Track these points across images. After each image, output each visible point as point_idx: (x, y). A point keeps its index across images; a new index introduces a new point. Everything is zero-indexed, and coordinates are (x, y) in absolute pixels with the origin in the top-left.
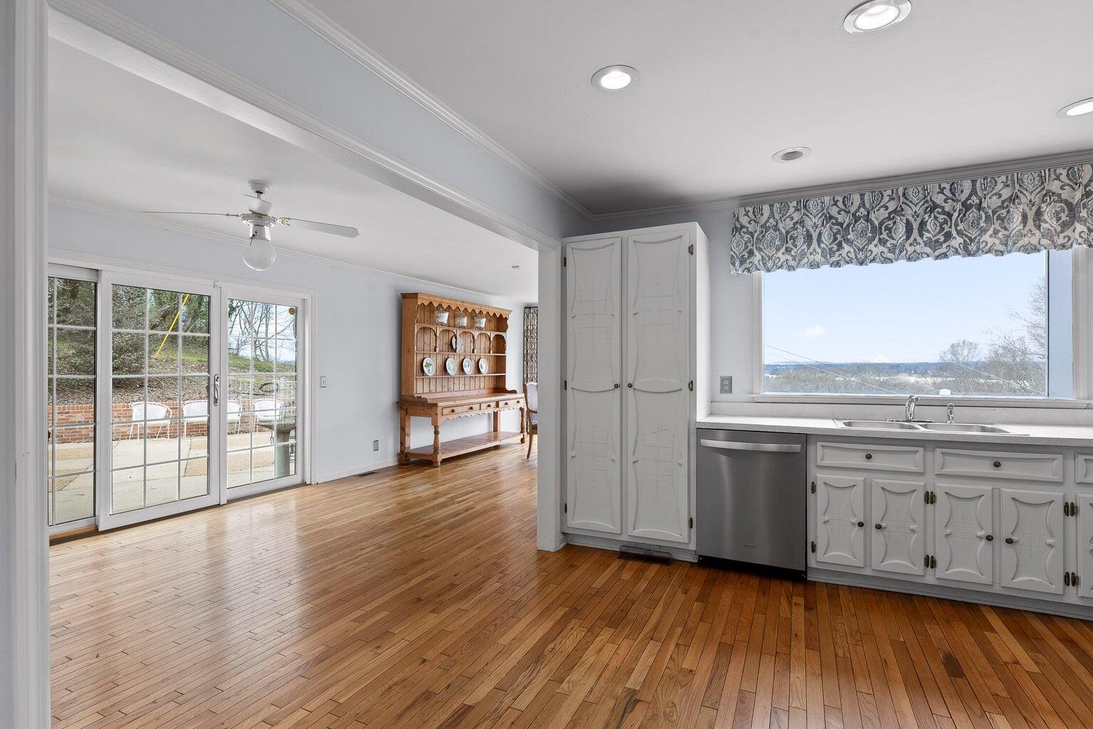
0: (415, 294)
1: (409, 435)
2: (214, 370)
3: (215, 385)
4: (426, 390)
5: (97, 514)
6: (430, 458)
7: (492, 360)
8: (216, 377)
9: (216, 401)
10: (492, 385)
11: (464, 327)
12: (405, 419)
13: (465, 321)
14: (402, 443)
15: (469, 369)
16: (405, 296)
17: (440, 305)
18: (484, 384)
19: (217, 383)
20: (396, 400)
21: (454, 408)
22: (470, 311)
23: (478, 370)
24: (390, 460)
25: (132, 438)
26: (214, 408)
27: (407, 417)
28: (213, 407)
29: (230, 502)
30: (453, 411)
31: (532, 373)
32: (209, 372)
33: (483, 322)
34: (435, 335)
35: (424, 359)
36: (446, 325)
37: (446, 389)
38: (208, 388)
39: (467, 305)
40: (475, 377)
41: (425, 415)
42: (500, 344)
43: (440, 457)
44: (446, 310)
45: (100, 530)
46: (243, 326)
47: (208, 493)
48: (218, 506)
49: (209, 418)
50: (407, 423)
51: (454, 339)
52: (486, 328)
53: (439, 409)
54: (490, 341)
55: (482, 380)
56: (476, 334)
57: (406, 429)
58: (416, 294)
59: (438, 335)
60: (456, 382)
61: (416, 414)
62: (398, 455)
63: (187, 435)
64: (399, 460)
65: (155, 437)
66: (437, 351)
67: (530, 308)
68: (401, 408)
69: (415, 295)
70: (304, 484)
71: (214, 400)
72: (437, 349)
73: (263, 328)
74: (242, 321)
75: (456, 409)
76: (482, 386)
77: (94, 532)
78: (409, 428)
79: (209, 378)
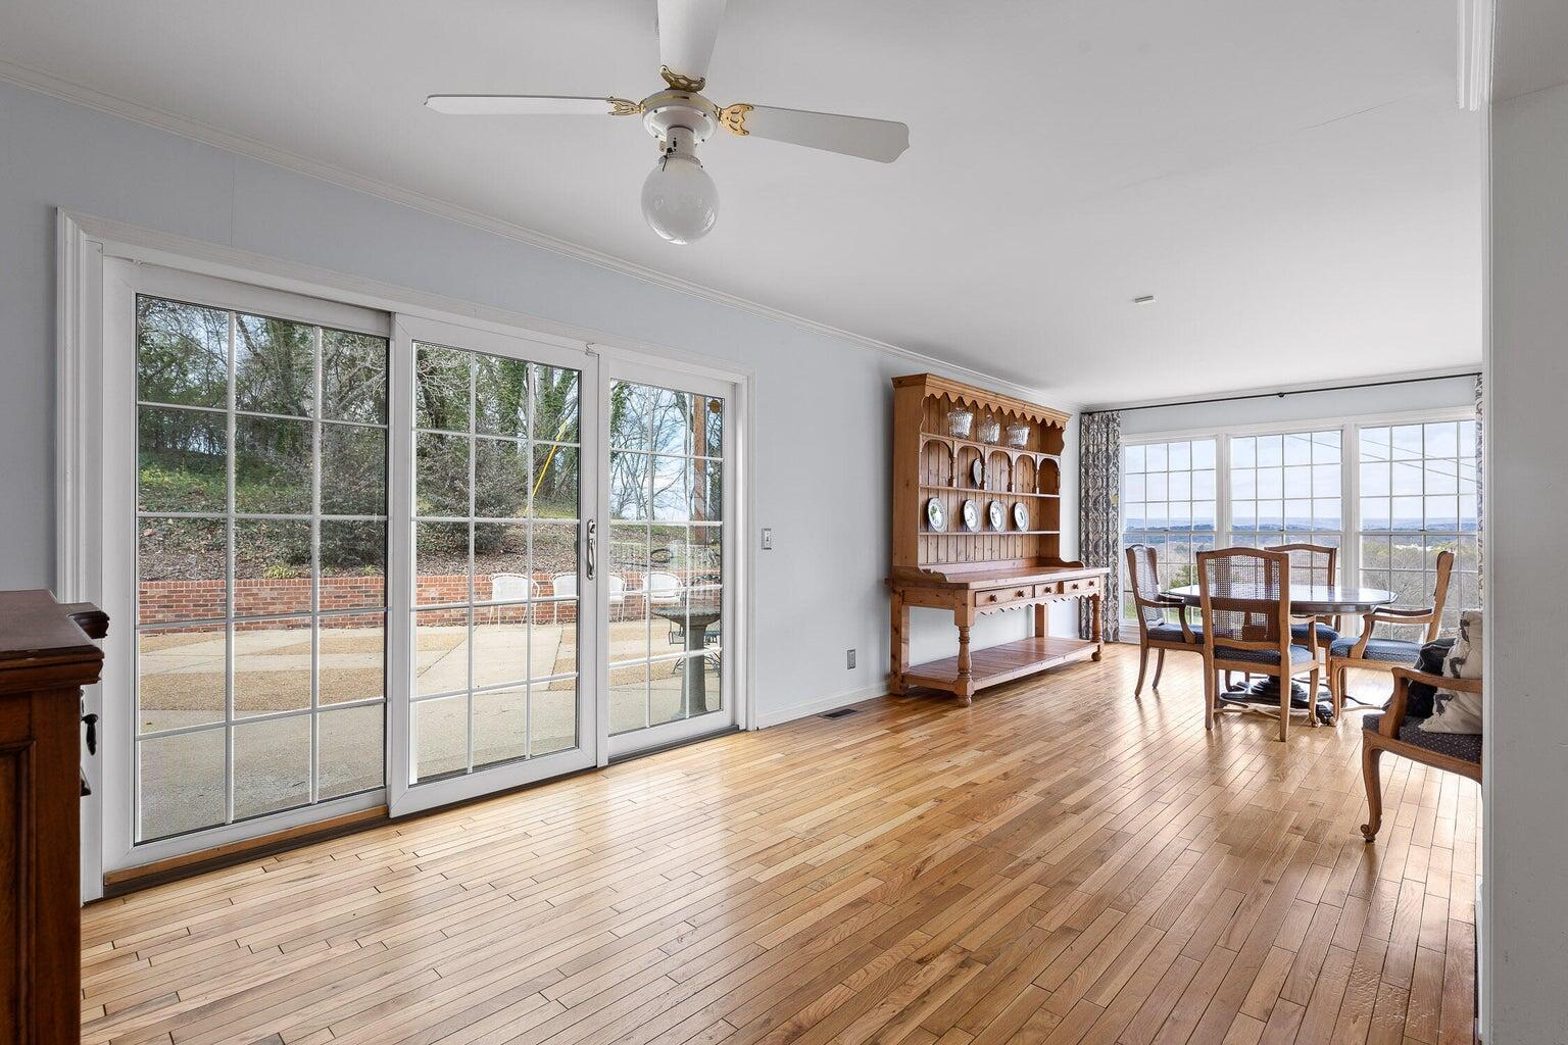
0: (920, 375)
1: (907, 642)
2: (588, 512)
3: (588, 540)
4: (932, 559)
5: (387, 784)
6: (951, 688)
7: (1034, 505)
8: (591, 524)
9: (590, 569)
10: (1033, 554)
11: (994, 443)
12: (899, 612)
13: (995, 433)
14: (896, 656)
15: (999, 519)
16: (899, 382)
17: (960, 400)
18: (1022, 550)
19: (592, 536)
20: (883, 577)
21: (993, 593)
22: (1006, 413)
23: (1013, 524)
24: (875, 690)
25: (492, 623)
26: (586, 584)
27: (903, 607)
28: (585, 582)
29: (615, 761)
30: (992, 598)
31: (1096, 532)
32: (579, 517)
33: (1023, 435)
34: (951, 455)
35: (929, 500)
36: (967, 438)
37: (962, 558)
38: (577, 545)
39: (1002, 402)
40: (1008, 535)
41: (942, 605)
42: (1048, 476)
43: (973, 686)
44: (967, 410)
45: (392, 816)
46: (625, 480)
47: (577, 745)
48: (593, 770)
49: (578, 602)
50: (903, 619)
51: (977, 464)
52: (1029, 447)
53: (970, 594)
54: (1035, 470)
55: (1019, 542)
56: (1015, 455)
57: (903, 630)
58: (924, 376)
59: (955, 456)
60: (979, 545)
61: (921, 603)
62: (887, 677)
63: (558, 621)
64: (888, 687)
65: (520, 622)
66: (955, 485)
67: (1090, 414)
68: (894, 592)
69: (921, 379)
70: (733, 730)
71: (585, 569)
72: (955, 481)
73: (647, 483)
74: (624, 475)
75: (998, 594)
76: (1018, 555)
77: (381, 820)
78: (907, 628)
79: (579, 526)
